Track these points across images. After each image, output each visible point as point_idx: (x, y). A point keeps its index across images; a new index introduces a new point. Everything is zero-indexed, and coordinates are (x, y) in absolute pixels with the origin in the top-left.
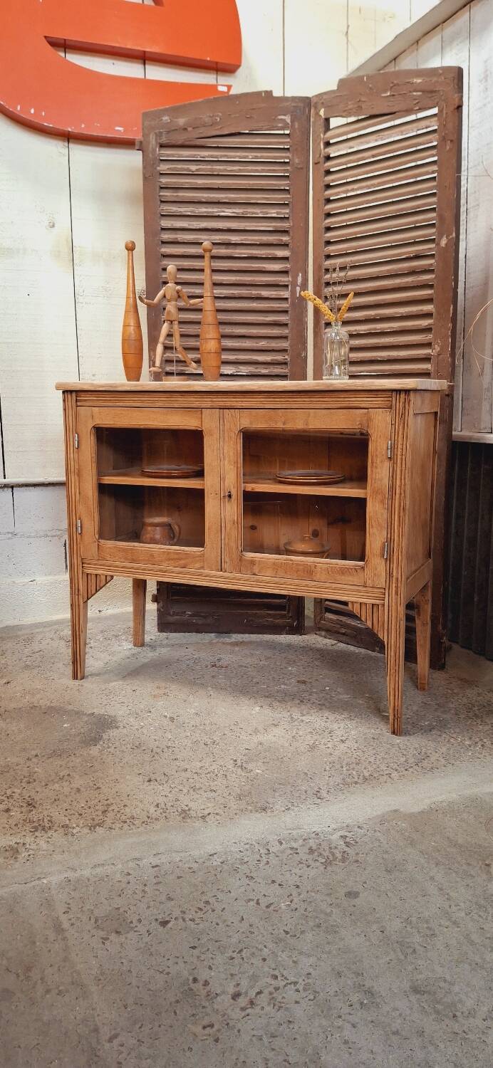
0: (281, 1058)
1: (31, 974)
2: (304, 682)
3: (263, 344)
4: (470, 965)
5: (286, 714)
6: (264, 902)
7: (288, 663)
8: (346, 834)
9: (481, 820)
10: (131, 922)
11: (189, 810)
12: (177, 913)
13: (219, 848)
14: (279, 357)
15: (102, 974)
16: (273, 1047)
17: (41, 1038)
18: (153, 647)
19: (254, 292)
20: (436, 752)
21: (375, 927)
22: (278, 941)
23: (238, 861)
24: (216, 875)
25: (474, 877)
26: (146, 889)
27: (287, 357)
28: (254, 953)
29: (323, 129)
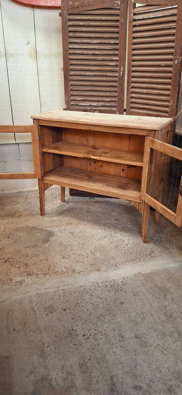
0: (95, 356)
1: (26, 325)
2: (117, 220)
3: (108, 94)
4: (154, 329)
5: (109, 233)
6: (95, 304)
7: (113, 211)
8: (123, 281)
9: (167, 278)
10: (55, 309)
11: (75, 269)
12: (69, 307)
13: (83, 284)
14: (114, 99)
15: (46, 326)
16: (93, 352)
17: (28, 346)
18: (68, 202)
19: (105, 74)
20: (157, 250)
21: (127, 315)
22: (98, 318)
23: (89, 289)
24: (81, 294)
25: (160, 299)
26: (60, 298)
27: (116, 99)
28: (90, 322)
29: (133, 8)
